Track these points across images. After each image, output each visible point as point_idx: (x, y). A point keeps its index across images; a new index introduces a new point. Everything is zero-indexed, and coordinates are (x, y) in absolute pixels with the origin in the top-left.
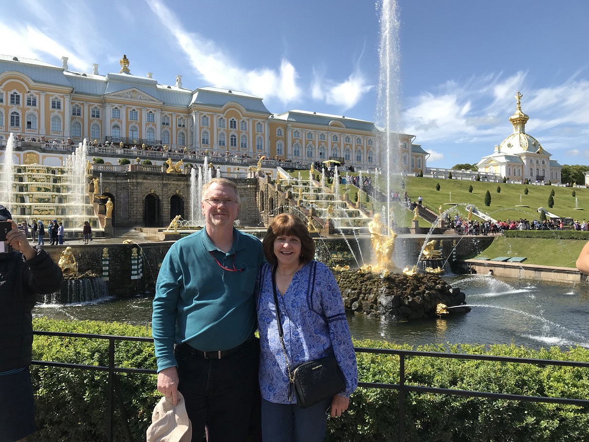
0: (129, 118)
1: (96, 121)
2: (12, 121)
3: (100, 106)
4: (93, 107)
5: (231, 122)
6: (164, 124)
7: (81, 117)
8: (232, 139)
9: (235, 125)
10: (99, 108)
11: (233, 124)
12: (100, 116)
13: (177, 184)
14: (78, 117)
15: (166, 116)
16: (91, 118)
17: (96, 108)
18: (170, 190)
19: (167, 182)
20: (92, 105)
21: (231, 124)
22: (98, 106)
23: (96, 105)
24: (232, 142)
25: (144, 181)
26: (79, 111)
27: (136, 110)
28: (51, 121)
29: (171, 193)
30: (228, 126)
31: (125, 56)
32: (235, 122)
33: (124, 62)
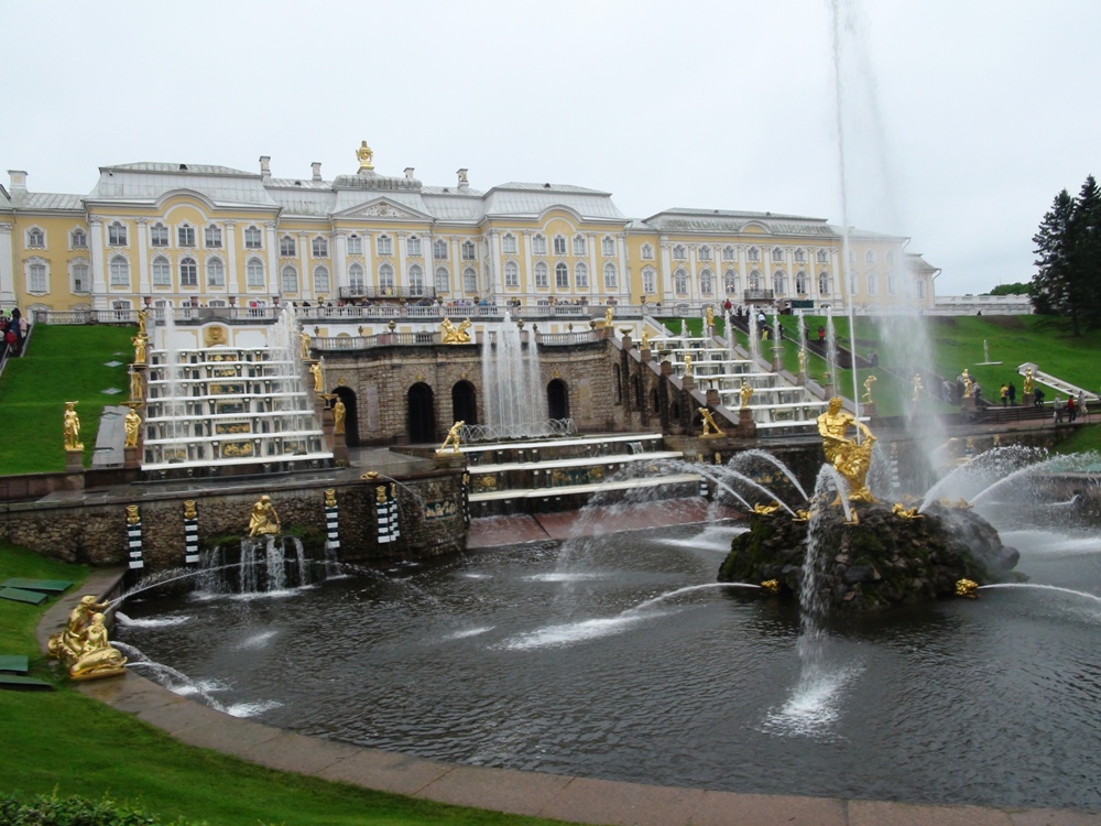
0: (377, 252)
1: (321, 261)
2: (184, 275)
3: (327, 235)
4: (315, 237)
5: (556, 241)
6: (437, 256)
7: (297, 257)
8: (558, 273)
9: (563, 246)
10: (324, 238)
11: (560, 245)
12: (328, 253)
13: (463, 364)
14: (291, 257)
15: (440, 241)
16: (313, 257)
17: (320, 238)
18: (450, 374)
19: (444, 360)
20: (313, 235)
21: (557, 246)
22: (322, 236)
23: (319, 233)
24: (559, 278)
25: (405, 361)
26: (292, 247)
27: (389, 236)
28: (246, 270)
29: (453, 380)
30: (551, 251)
31: (364, 144)
32: (563, 241)
33: (364, 153)
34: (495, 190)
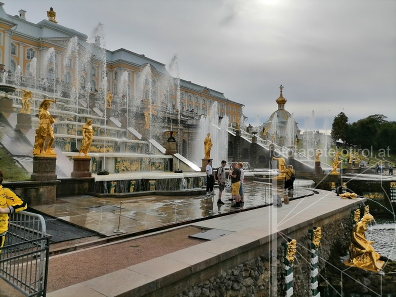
3: (36, 49)
4: (29, 49)
7: (17, 56)
10: (34, 50)
14: (13, 55)
15: (93, 67)
16: (26, 59)
17: (31, 49)
20: (28, 47)
22: (33, 49)
23: (32, 47)
31: (52, 9)
33: (51, 13)
34: (122, 50)
